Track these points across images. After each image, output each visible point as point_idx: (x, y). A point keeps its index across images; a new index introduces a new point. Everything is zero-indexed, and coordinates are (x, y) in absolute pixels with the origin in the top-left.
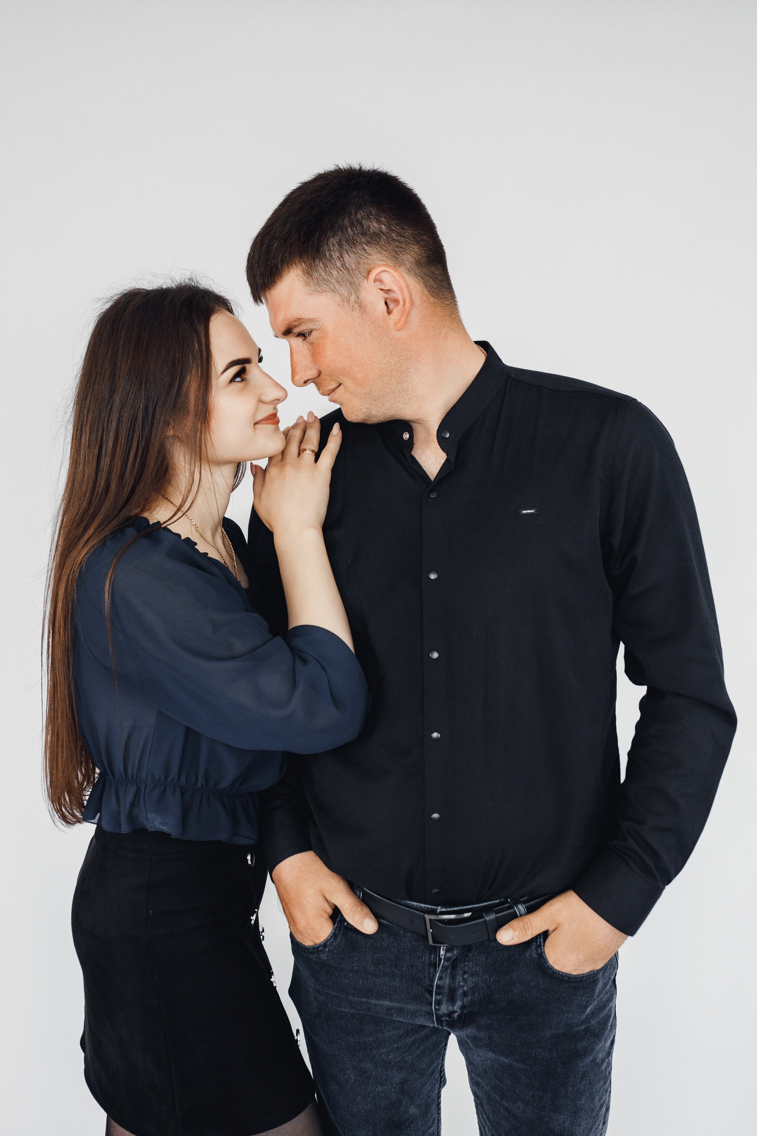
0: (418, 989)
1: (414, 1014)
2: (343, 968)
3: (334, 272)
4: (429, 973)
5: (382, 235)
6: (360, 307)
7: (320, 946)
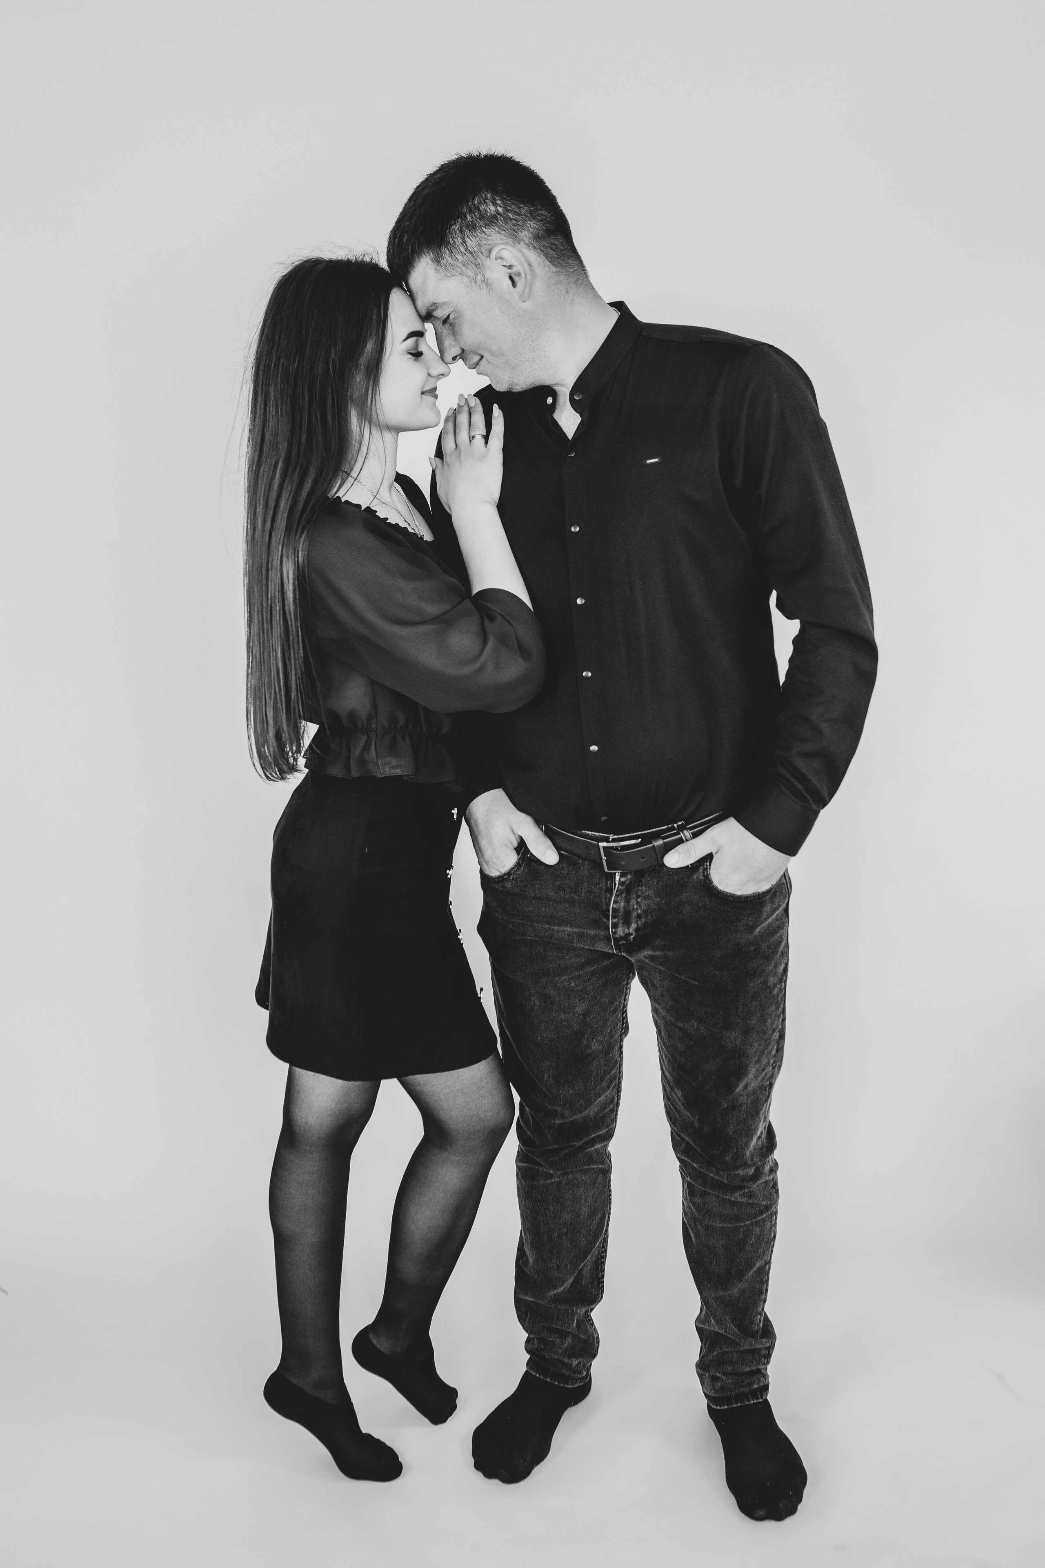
0: (596, 914)
1: (594, 939)
2: (527, 896)
3: (459, 257)
4: (606, 898)
5: (498, 216)
6: (487, 285)
7: (505, 874)
